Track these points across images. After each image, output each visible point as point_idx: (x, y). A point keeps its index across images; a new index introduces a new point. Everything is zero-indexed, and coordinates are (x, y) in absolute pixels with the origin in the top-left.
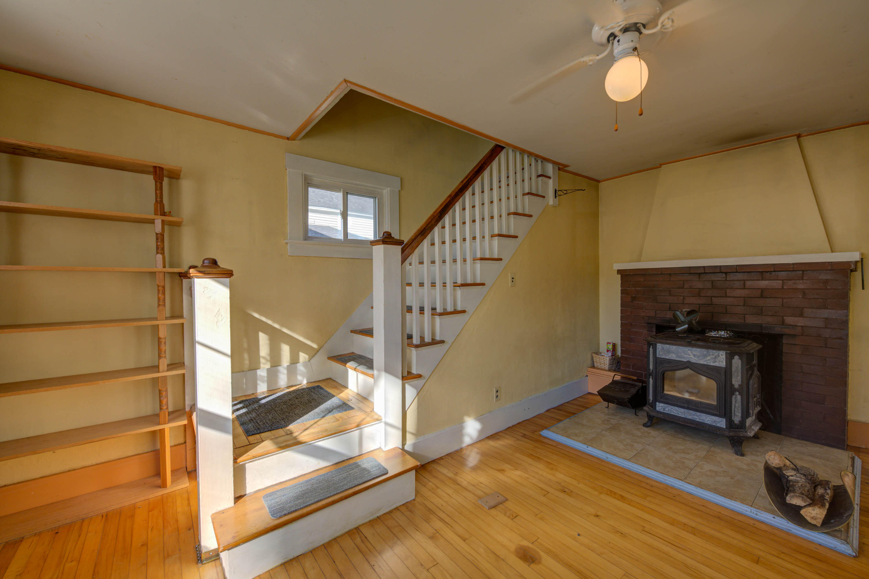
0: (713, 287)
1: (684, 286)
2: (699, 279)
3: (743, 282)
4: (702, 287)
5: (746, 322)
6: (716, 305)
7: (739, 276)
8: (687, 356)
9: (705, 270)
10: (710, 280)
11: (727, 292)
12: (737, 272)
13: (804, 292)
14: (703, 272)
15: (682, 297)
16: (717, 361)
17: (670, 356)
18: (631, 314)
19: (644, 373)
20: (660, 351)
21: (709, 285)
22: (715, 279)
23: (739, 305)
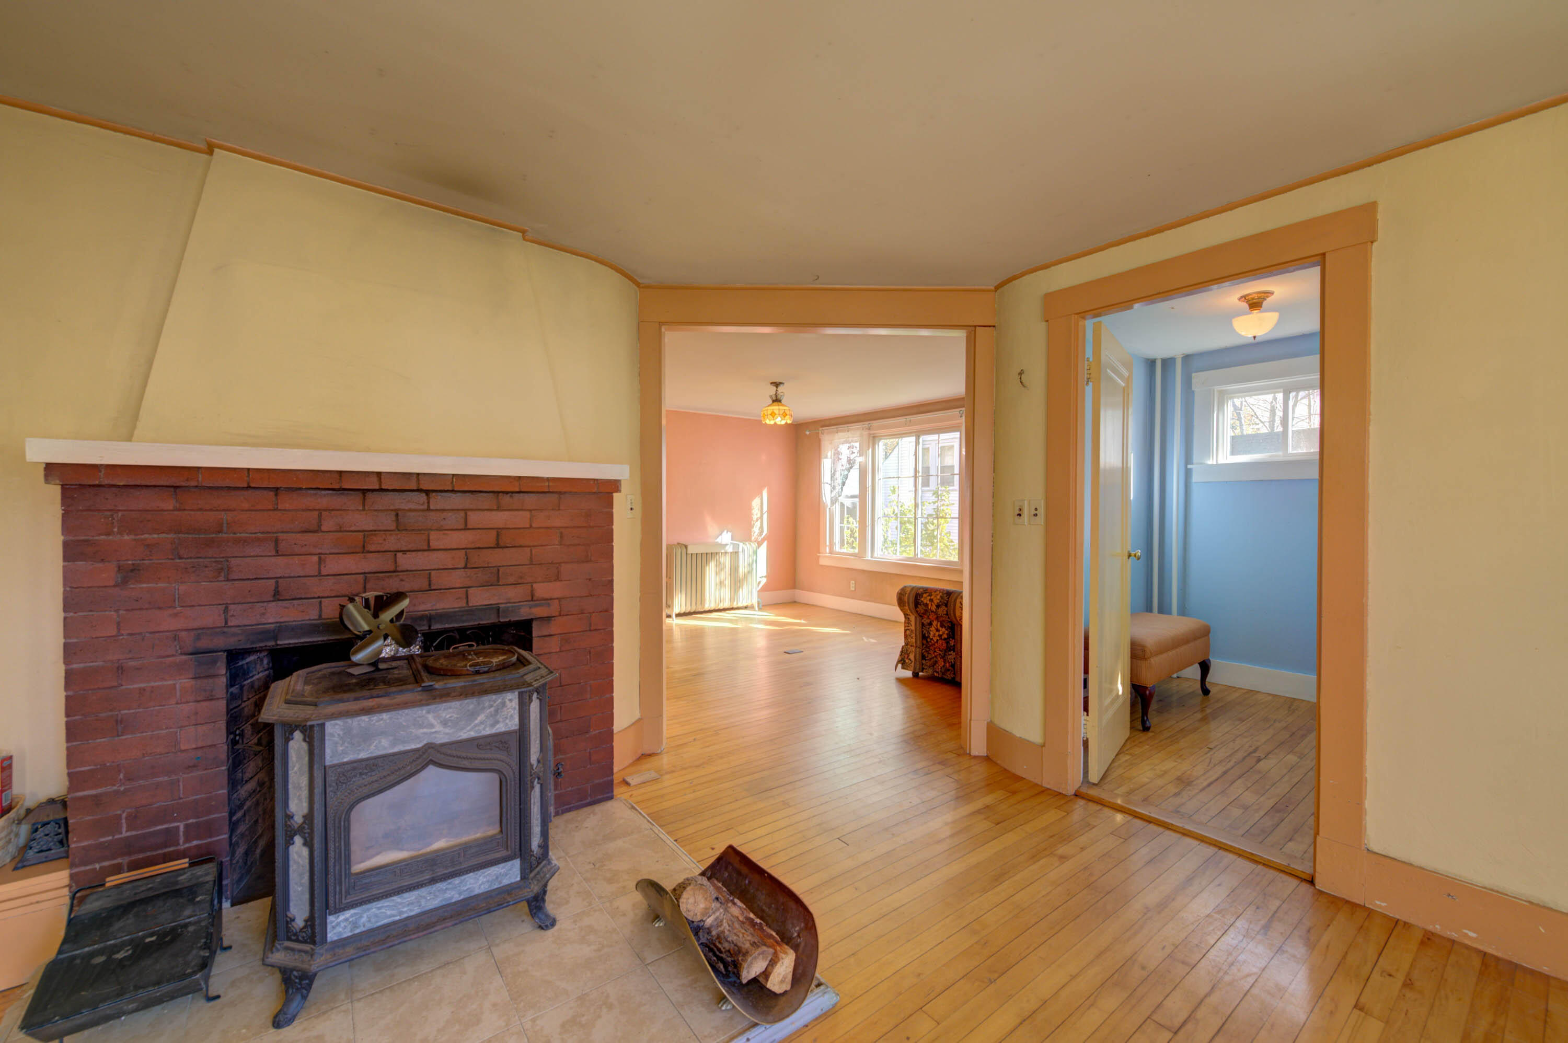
0: (400, 527)
1: (320, 526)
2: (364, 506)
3: (462, 514)
4: (372, 528)
5: (470, 604)
6: (407, 571)
7: (456, 501)
8: (425, 730)
9: (380, 485)
10: (392, 508)
11: (431, 537)
12: (453, 491)
13: (561, 533)
14: (377, 487)
15: (315, 558)
16: (501, 720)
17: (372, 747)
18: (119, 630)
19: (182, 826)
20: (336, 743)
21: (387, 522)
22: (403, 506)
23: (456, 567)
